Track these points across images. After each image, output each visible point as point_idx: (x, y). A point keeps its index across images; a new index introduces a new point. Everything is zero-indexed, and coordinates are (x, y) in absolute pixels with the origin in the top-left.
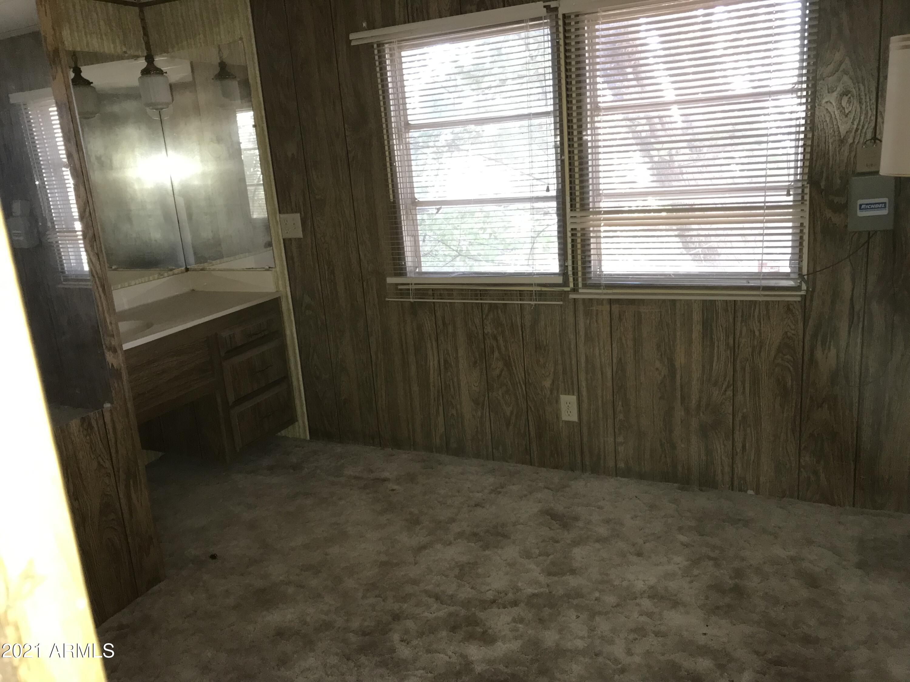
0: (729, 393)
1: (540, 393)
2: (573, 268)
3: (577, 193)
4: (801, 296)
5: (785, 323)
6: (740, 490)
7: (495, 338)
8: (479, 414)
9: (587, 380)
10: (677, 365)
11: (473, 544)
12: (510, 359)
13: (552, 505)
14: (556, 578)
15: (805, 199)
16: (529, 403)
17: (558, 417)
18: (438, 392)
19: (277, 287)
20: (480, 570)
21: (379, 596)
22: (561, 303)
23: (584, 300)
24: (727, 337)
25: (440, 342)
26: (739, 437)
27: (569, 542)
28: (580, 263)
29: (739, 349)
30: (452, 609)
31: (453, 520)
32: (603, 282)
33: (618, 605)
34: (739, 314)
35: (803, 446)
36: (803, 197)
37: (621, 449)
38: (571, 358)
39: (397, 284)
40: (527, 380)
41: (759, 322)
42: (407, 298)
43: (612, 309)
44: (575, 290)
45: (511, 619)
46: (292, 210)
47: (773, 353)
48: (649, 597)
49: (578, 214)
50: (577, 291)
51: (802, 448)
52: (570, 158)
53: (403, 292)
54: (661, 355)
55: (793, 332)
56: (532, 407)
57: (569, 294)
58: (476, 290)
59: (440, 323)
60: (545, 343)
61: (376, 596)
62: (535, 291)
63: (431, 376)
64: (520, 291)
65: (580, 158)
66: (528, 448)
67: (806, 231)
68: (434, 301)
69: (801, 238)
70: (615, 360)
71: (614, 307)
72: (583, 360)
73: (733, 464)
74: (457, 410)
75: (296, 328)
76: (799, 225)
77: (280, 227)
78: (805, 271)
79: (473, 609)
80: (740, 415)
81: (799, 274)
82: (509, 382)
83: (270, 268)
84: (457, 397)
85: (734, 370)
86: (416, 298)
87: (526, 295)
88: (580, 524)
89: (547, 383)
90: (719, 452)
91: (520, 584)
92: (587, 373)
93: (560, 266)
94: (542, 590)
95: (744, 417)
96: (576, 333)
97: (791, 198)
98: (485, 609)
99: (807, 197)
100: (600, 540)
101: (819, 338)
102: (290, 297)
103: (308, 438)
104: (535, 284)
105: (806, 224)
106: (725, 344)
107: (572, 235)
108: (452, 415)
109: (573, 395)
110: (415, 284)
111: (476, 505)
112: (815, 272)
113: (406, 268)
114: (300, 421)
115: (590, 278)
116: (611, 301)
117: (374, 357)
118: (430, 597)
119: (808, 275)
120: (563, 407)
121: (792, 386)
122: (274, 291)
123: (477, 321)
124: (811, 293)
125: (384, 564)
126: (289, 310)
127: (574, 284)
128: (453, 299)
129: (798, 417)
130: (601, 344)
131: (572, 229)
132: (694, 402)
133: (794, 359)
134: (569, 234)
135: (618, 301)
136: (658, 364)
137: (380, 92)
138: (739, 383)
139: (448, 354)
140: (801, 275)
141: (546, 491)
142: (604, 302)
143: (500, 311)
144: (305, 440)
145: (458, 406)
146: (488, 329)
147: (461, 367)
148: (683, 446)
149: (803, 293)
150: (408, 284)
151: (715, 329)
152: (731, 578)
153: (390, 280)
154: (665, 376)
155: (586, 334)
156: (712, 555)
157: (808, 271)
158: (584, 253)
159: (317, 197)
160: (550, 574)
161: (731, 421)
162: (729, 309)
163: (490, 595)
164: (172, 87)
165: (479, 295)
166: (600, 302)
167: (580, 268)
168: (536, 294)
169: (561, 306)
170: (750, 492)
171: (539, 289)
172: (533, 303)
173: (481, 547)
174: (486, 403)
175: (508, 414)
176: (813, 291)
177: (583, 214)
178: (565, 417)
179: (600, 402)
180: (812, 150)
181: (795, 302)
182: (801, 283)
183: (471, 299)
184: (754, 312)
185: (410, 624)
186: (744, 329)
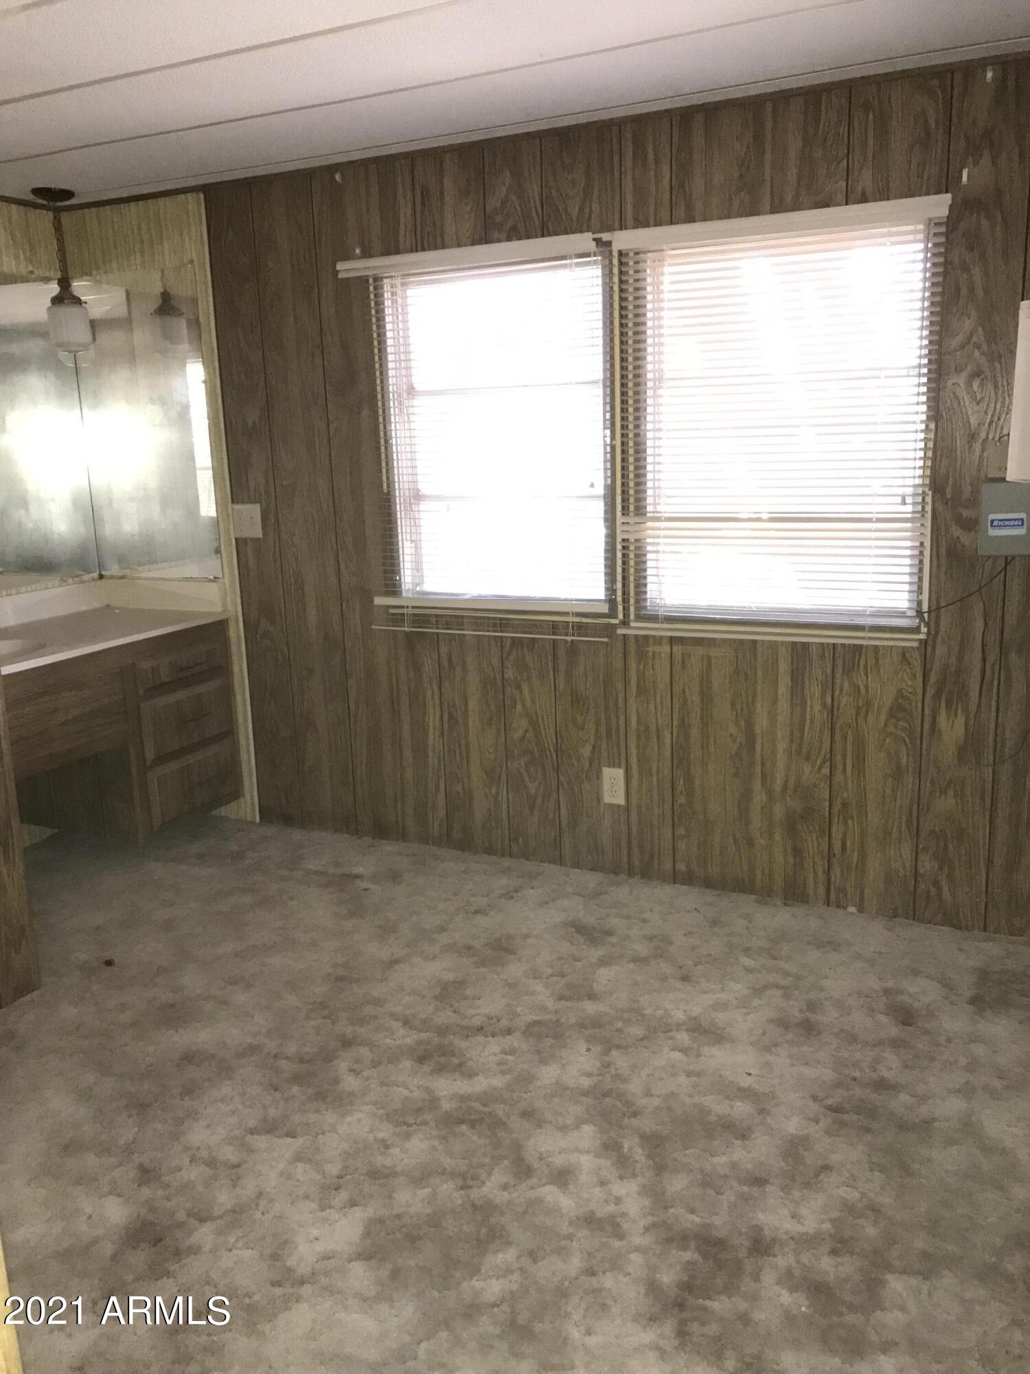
0: (826, 771)
1: (576, 764)
2: (624, 593)
3: (632, 492)
4: (920, 640)
5: (900, 676)
6: (838, 906)
7: (519, 687)
8: (494, 790)
9: (638, 747)
10: (758, 731)
11: (465, 960)
12: (537, 716)
13: (581, 915)
14: (569, 1004)
15: (926, 509)
16: (562, 778)
17: (599, 799)
18: (439, 758)
19: (224, 605)
20: (468, 992)
21: (328, 1017)
22: (605, 640)
23: (636, 636)
24: (823, 694)
25: (443, 690)
26: (837, 831)
27: (594, 960)
28: (632, 586)
29: (838, 710)
30: (423, 1036)
31: (442, 929)
32: (661, 613)
33: (645, 1038)
34: (839, 662)
35: (921, 846)
36: (923, 508)
37: (681, 845)
38: (618, 718)
39: (388, 607)
40: (559, 745)
41: (866, 674)
42: (402, 627)
43: (674, 651)
44: (625, 623)
45: (500, 1050)
46: (249, 498)
47: (883, 716)
48: (687, 1030)
49: (632, 519)
50: (629, 624)
51: (919, 851)
52: (623, 444)
53: (398, 619)
54: (737, 716)
55: (910, 690)
56: (565, 783)
57: (616, 628)
58: (495, 619)
59: (445, 662)
60: (584, 696)
61: (324, 1018)
62: (573, 622)
63: (431, 738)
64: (553, 621)
65: (636, 444)
66: (558, 842)
67: (927, 552)
68: (437, 631)
69: (921, 562)
70: (675, 723)
71: (675, 648)
72: (634, 720)
73: (829, 869)
74: (463, 785)
75: (248, 664)
76: (918, 544)
77: (231, 522)
78: (925, 607)
79: (452, 1037)
80: (839, 802)
81: (917, 611)
82: (535, 748)
83: (215, 578)
84: (465, 767)
85: (832, 741)
86: (413, 627)
87: (561, 627)
88: (614, 940)
89: (586, 751)
90: (811, 851)
91: (519, 1010)
92: (638, 737)
93: (607, 589)
94: (548, 1017)
95: (845, 805)
96: (626, 682)
97: (909, 508)
98: (467, 1036)
99: (929, 508)
100: (636, 959)
101: (943, 699)
102: (241, 619)
103: (258, 820)
104: (573, 613)
105: (928, 544)
106: (820, 702)
107: (624, 548)
108: (458, 792)
109: (620, 767)
110: (414, 607)
111: (476, 912)
112: (938, 608)
113: (401, 585)
114: (248, 796)
115: (645, 607)
116: (672, 641)
117: (352, 707)
118: (397, 1020)
119: (929, 612)
120: (606, 786)
121: (907, 762)
122: (219, 609)
123: (496, 662)
124: (933, 636)
125: (340, 979)
126: (239, 637)
127: (624, 614)
128: (463, 630)
129: (915, 807)
130: (658, 699)
131: (623, 540)
132: (778, 781)
133: (910, 727)
134: (619, 547)
135: (682, 641)
136: (732, 729)
137: (376, 343)
138: (839, 757)
139: (454, 706)
140: (919, 613)
141: (576, 897)
142: (664, 641)
143: (525, 649)
144: (253, 823)
145: (466, 780)
146: (510, 674)
147: (471, 724)
148: (763, 842)
149: (922, 637)
150: (403, 607)
151: (806, 681)
152: (801, 1011)
153: (379, 601)
154: (741, 744)
155: (638, 686)
156: (782, 982)
157: (929, 607)
158: (639, 573)
159: (285, 483)
160: (561, 998)
161: (827, 809)
162: (827, 654)
163: (477, 1021)
164: (94, 325)
165: (499, 625)
166: (658, 640)
167: (632, 593)
168: (573, 626)
169: (607, 644)
170: (852, 909)
171: (577, 619)
172: (569, 638)
173: (475, 963)
174: (504, 776)
175: (533, 792)
176: (937, 633)
177: (637, 520)
178: (607, 799)
179: (655, 779)
180: (935, 444)
181: (913, 648)
182: (920, 623)
183: (488, 631)
184: (859, 660)
185: (364, 1052)
186: (846, 684)
